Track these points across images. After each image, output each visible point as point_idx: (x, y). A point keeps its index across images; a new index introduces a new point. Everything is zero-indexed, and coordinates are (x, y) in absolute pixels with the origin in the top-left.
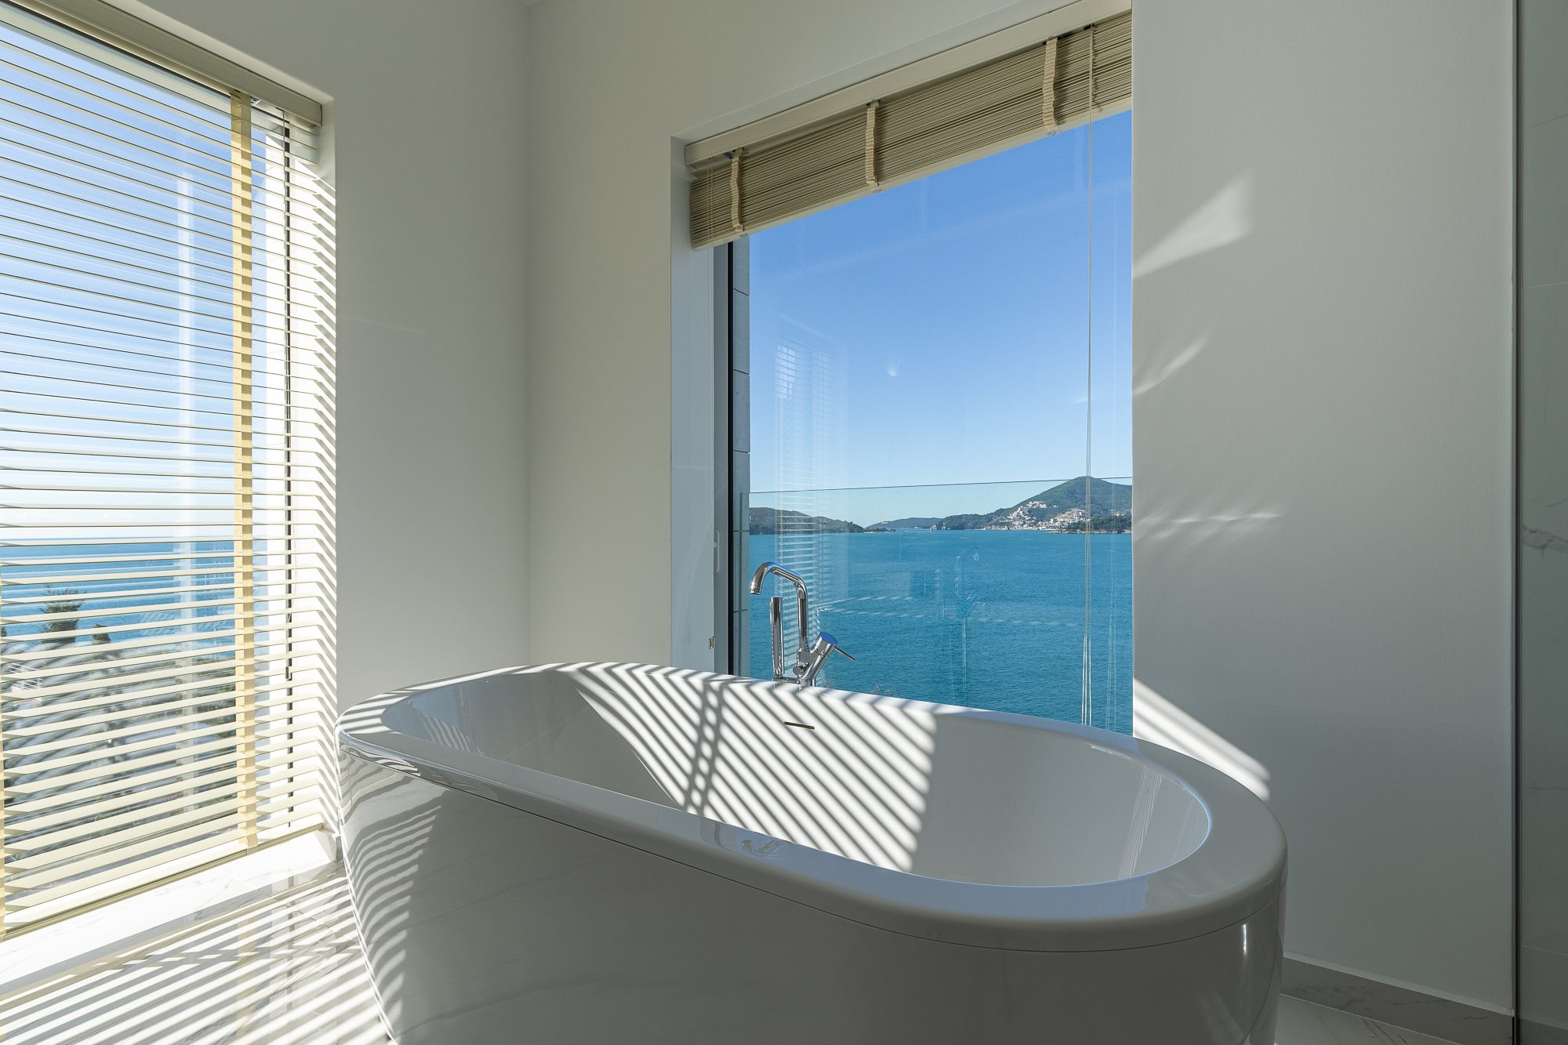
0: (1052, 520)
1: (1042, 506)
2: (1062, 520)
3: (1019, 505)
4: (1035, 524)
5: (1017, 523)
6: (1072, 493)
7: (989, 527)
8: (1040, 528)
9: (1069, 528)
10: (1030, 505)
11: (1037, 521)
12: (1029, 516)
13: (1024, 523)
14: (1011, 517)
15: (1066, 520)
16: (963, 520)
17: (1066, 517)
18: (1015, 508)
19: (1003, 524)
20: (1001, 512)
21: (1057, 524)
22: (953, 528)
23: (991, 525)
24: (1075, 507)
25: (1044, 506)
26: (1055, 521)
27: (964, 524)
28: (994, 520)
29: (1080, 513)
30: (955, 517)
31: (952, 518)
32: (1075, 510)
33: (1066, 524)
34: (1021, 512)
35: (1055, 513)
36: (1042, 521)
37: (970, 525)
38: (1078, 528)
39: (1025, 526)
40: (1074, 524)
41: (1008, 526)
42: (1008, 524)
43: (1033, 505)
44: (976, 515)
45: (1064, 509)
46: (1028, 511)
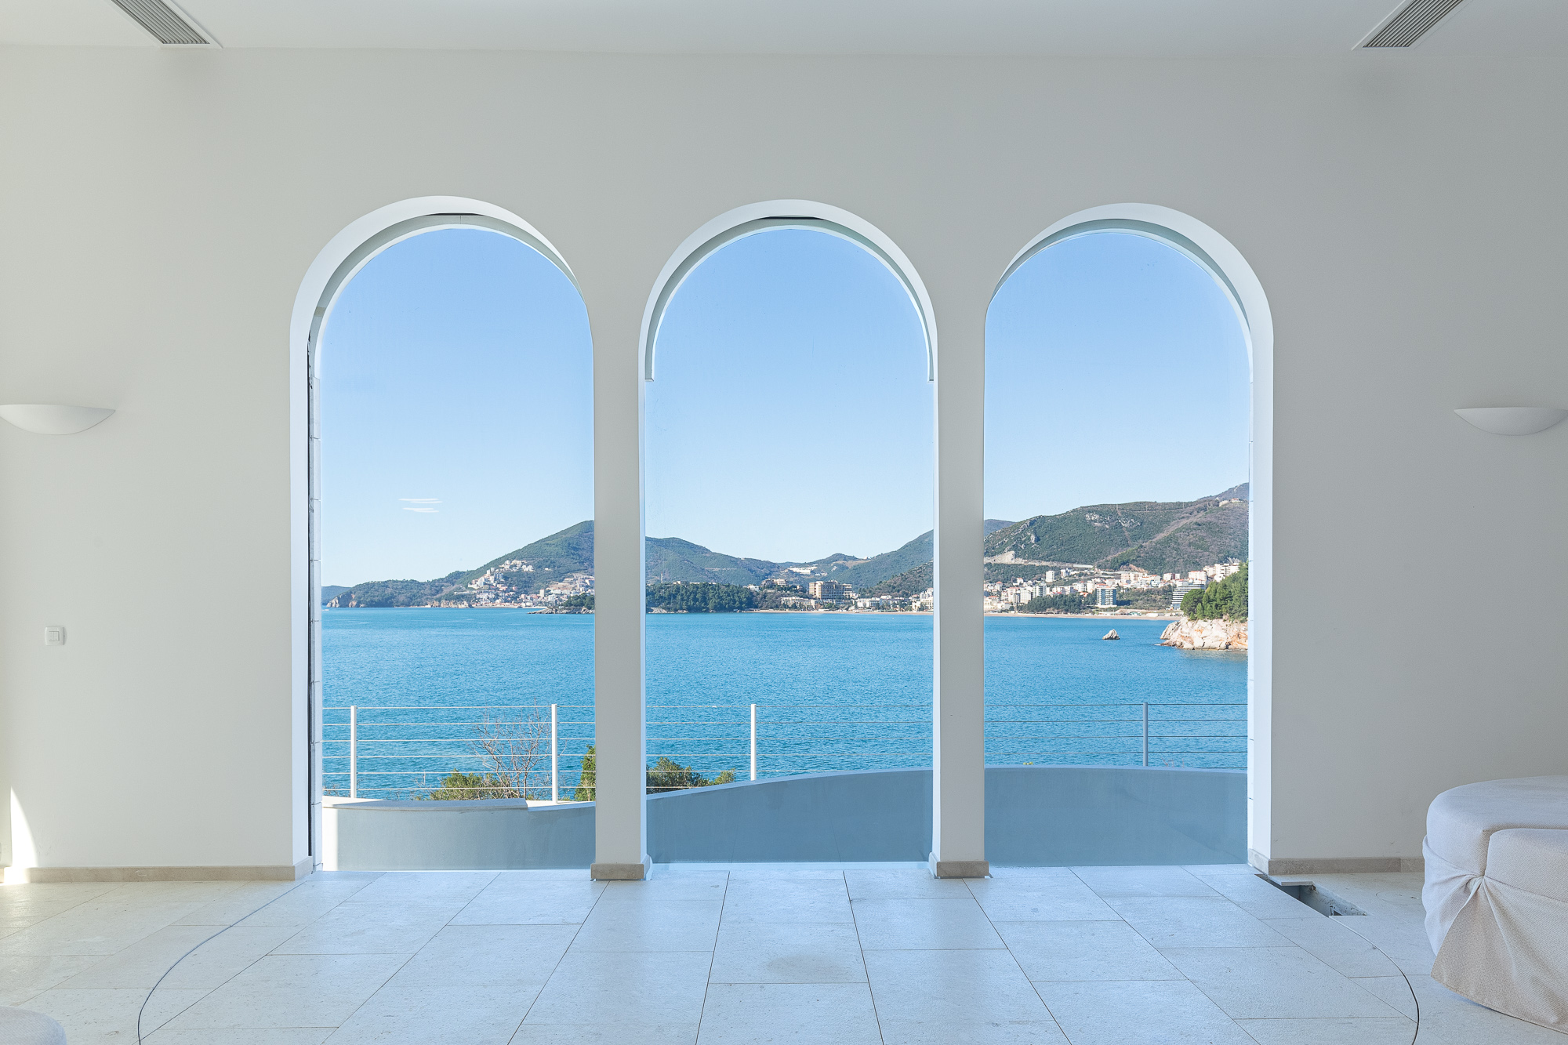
0: (542, 592)
1: (526, 569)
2: (558, 592)
3: (487, 567)
4: (515, 598)
5: (484, 596)
6: (575, 549)
7: (436, 603)
8: (523, 605)
9: (569, 604)
10: (507, 565)
11: (518, 593)
12: (505, 585)
13: (497, 596)
14: (474, 586)
15: (565, 591)
16: (389, 591)
17: (564, 587)
18: (481, 571)
19: (460, 598)
20: (456, 577)
21: (550, 598)
22: (372, 604)
23: (439, 600)
24: (579, 570)
25: (530, 569)
26: (548, 593)
27: (392, 596)
28: (446, 591)
29: (587, 581)
30: (374, 584)
31: (368, 587)
32: (580, 576)
33: (565, 599)
34: (492, 579)
35: (547, 581)
36: (526, 593)
37: (402, 598)
38: (582, 605)
39: (498, 601)
40: (576, 598)
41: (468, 601)
42: (468, 598)
43: (511, 567)
44: (413, 581)
45: (561, 574)
46: (506, 578)
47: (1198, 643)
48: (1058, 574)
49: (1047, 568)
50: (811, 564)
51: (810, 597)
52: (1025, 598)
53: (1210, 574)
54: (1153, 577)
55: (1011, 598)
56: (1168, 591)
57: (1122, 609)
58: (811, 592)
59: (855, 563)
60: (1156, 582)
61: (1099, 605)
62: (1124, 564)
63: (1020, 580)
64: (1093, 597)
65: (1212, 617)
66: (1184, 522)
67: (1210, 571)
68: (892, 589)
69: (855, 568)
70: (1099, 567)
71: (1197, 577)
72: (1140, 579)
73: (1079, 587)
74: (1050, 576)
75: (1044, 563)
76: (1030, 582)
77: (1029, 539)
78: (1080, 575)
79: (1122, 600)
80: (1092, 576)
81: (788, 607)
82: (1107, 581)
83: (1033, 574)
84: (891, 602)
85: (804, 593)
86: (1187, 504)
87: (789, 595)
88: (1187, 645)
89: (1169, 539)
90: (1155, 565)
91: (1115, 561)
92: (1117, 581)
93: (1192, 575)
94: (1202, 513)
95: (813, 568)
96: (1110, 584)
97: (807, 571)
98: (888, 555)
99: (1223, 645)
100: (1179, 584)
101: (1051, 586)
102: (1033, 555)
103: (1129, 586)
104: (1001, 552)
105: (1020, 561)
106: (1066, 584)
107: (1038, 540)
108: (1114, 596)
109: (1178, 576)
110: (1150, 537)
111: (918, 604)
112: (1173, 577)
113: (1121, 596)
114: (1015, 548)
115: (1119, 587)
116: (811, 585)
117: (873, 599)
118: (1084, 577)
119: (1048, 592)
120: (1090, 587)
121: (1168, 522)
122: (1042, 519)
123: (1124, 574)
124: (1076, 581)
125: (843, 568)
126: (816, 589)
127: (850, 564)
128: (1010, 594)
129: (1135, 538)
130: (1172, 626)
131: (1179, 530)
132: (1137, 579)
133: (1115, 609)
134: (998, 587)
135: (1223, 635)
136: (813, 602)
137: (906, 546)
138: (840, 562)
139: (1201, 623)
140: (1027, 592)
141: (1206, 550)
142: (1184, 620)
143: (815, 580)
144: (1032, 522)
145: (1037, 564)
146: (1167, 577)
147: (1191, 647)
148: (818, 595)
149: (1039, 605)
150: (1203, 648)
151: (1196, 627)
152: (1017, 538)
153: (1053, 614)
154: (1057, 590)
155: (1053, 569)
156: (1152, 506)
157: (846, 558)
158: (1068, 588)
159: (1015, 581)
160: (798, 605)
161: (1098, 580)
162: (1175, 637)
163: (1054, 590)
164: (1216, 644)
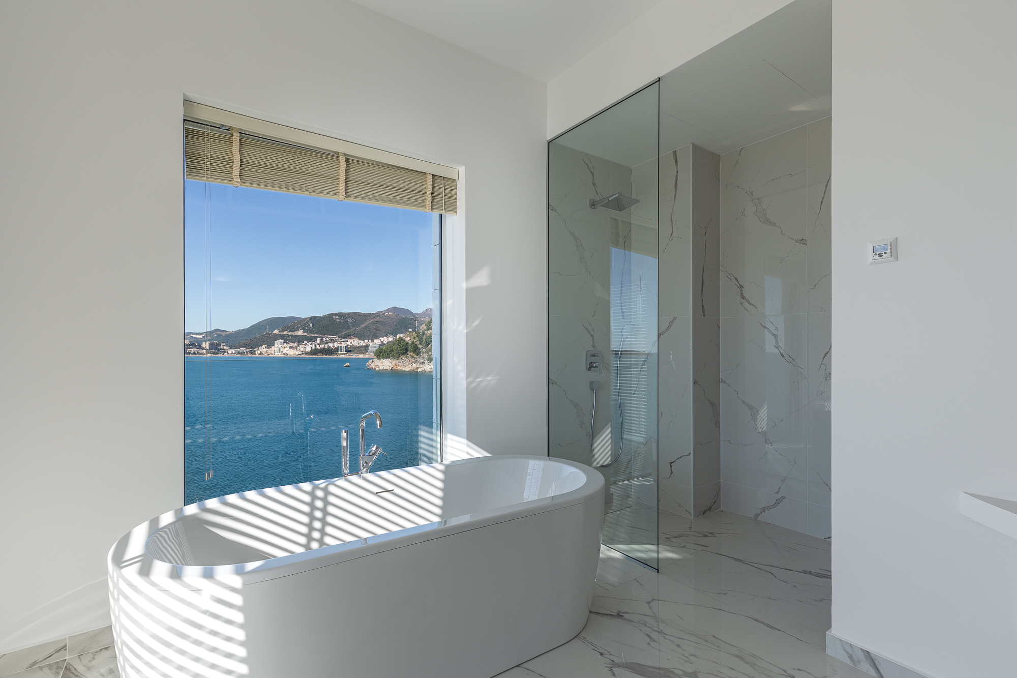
47: (381, 368)
48: (322, 340)
49: (317, 337)
50: (202, 333)
51: (203, 349)
52: (309, 349)
53: (382, 340)
54: (360, 341)
55: (302, 349)
56: (367, 347)
57: (349, 354)
58: (204, 346)
59: (226, 333)
60: (362, 343)
61: (340, 352)
62: (349, 336)
63: (305, 342)
64: (337, 349)
65: (386, 358)
66: (372, 320)
67: (382, 339)
68: (245, 346)
69: (226, 336)
70: (339, 337)
71: (377, 342)
72: (355, 342)
73: (331, 345)
74: (318, 340)
75: (316, 335)
76: (310, 343)
77: (309, 325)
78: (331, 340)
79: (349, 350)
80: (336, 341)
81: (191, 353)
82: (342, 343)
83: (312, 340)
84: (245, 351)
85: (200, 347)
86: (373, 314)
87: (191, 348)
88: (377, 369)
89: (366, 327)
90: (361, 338)
91: (345, 334)
92: (346, 343)
93: (375, 340)
94: (378, 318)
95: (204, 335)
96: (344, 344)
97: (201, 336)
98: (243, 330)
99: (390, 368)
100: (371, 344)
101: (319, 344)
102: (311, 332)
103: (351, 345)
104: (297, 330)
105: (306, 334)
106: (326, 343)
107: (313, 326)
108: (346, 349)
109: (370, 341)
110: (359, 326)
111: (259, 352)
112: (368, 342)
113: (348, 348)
114: (303, 329)
115: (348, 345)
116: (204, 343)
117: (236, 350)
118: (334, 341)
119: (318, 347)
120: (336, 345)
121: (366, 320)
122: (315, 317)
123: (349, 340)
124: (329, 342)
125: (219, 335)
126: (206, 345)
127: (223, 334)
128: (302, 348)
129: (353, 326)
130: (371, 361)
131: (370, 324)
132: (354, 342)
133: (346, 354)
134: (296, 345)
135: (390, 365)
136: (204, 351)
137: (252, 326)
138: (218, 333)
139: (382, 360)
140: (309, 347)
141: (380, 331)
142: (376, 360)
143: (205, 341)
144: (311, 318)
145: (313, 335)
146: (366, 341)
147: (378, 369)
148: (207, 348)
149: (314, 352)
150: (383, 370)
151: (380, 362)
152: (304, 325)
153: (320, 356)
154: (322, 346)
155: (320, 337)
156: (360, 314)
157: (221, 331)
158: (326, 346)
159: (304, 342)
160: (196, 353)
161: (339, 342)
162: (373, 366)
163: (321, 346)
164: (388, 368)
